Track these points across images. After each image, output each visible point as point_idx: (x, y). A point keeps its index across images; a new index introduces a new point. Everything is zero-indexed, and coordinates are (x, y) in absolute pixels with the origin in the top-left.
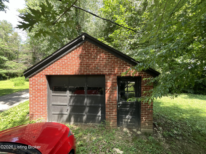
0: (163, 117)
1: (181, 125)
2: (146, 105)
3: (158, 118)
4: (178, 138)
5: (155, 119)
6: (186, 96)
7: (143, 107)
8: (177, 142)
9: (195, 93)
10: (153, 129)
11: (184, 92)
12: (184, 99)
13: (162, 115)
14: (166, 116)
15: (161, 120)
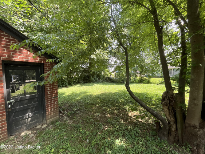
0: (66, 103)
1: (78, 104)
2: (51, 94)
3: (63, 106)
4: (77, 112)
5: (60, 107)
6: (80, 85)
7: (48, 97)
8: (77, 115)
9: (84, 83)
10: (59, 115)
11: (79, 83)
12: (79, 88)
13: (66, 101)
14: (68, 102)
15: (65, 106)
